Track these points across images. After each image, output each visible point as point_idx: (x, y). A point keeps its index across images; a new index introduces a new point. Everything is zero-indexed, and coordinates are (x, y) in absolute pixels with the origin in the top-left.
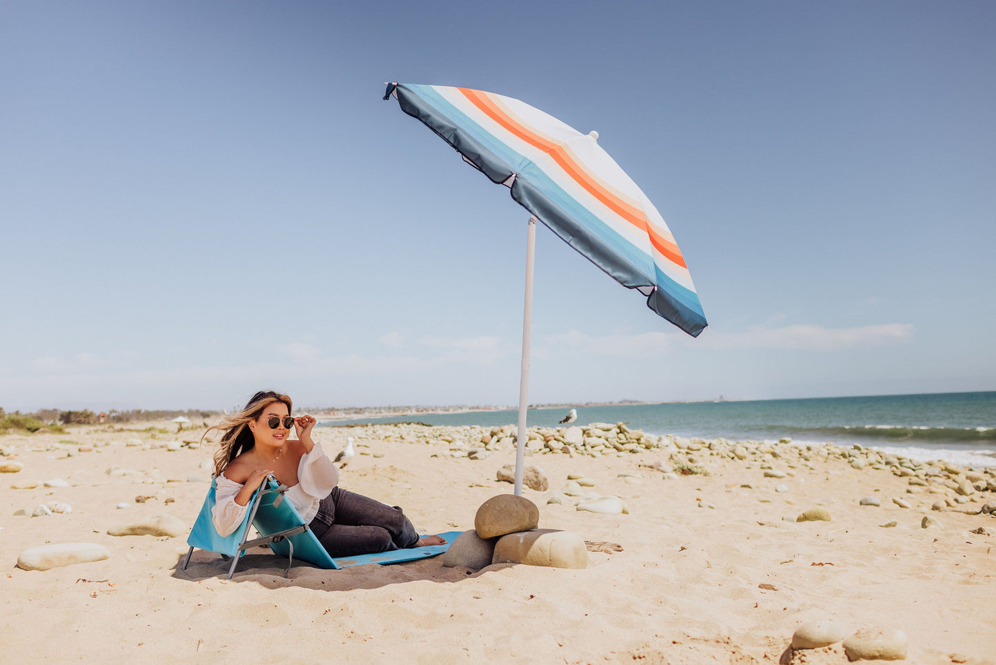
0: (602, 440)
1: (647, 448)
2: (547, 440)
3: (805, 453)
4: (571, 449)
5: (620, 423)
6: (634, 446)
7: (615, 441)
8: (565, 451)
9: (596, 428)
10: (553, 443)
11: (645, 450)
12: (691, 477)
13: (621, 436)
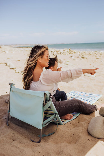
0: (67, 52)
1: (75, 53)
2: (57, 52)
3: (101, 54)
4: (62, 54)
5: (70, 49)
6: (72, 53)
7: (69, 52)
8: (61, 54)
9: (66, 50)
10: (58, 53)
11: (74, 54)
12: (84, 59)
13: (70, 51)
